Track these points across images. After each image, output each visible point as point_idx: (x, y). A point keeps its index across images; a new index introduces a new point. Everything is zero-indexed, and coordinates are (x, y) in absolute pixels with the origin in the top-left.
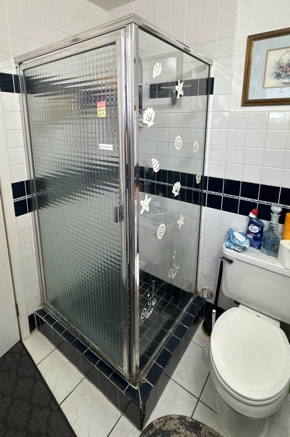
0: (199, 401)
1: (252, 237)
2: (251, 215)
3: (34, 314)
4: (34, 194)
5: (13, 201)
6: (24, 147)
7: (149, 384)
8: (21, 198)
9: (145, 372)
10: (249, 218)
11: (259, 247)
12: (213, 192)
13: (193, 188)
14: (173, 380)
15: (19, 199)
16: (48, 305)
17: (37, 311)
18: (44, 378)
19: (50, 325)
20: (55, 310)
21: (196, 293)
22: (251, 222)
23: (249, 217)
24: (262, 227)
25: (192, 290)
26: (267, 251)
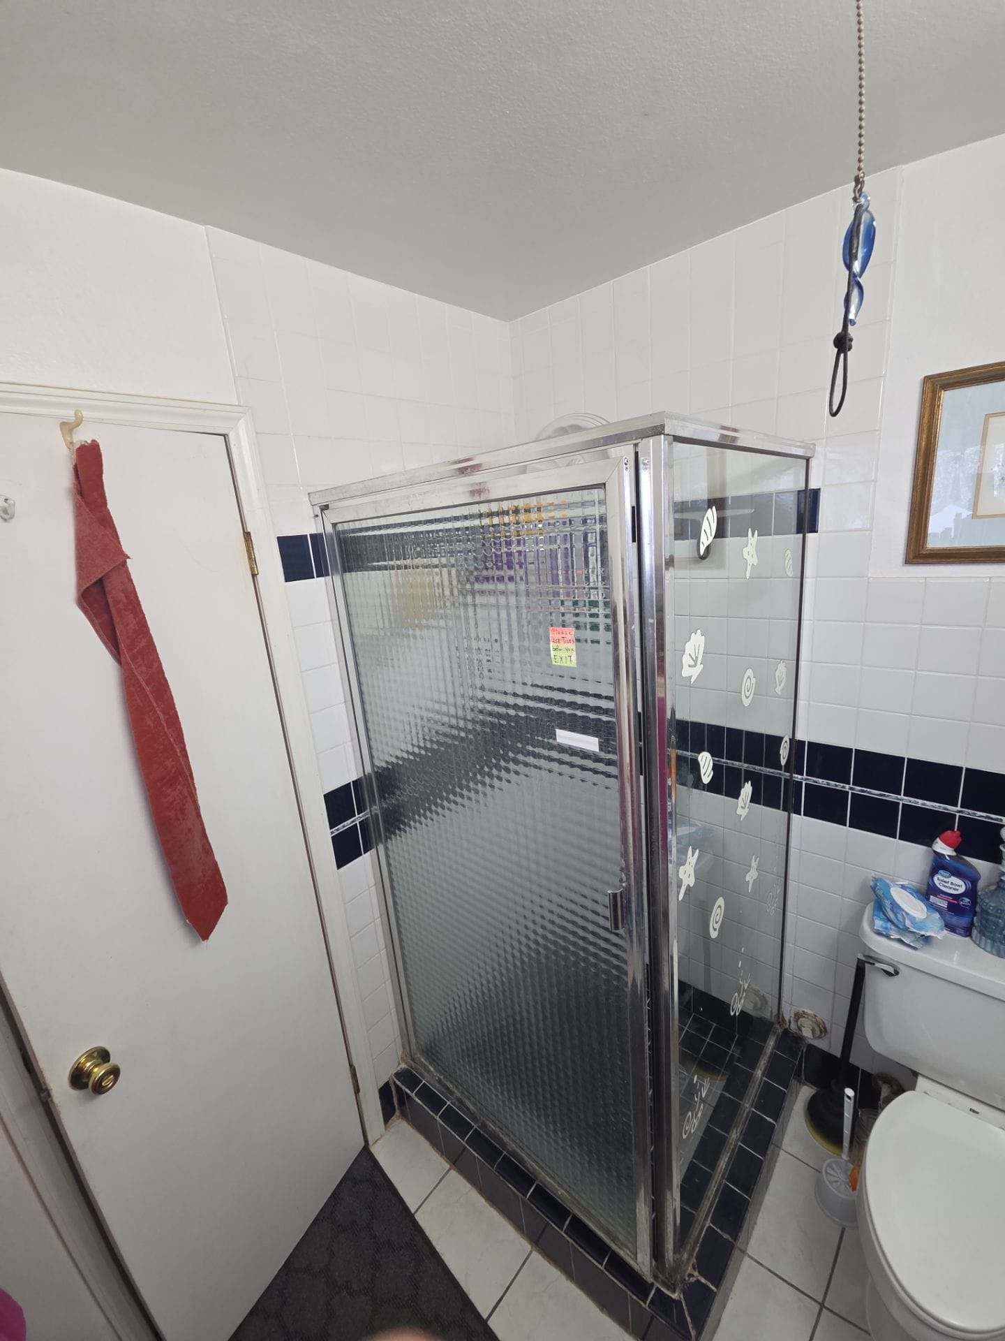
0: (824, 1310)
1: (944, 905)
2: (941, 847)
3: (391, 1082)
4: (374, 807)
5: (330, 834)
6: (345, 702)
7: (705, 1286)
8: (345, 823)
9: (690, 1255)
10: (933, 854)
11: (966, 932)
12: (821, 780)
13: (763, 768)
14: (750, 1257)
15: (341, 827)
16: (420, 1060)
17: (397, 1075)
18: (438, 1249)
19: (434, 1115)
20: (442, 1077)
21: (779, 1023)
22: (939, 865)
23: (935, 852)
24: (971, 878)
25: (768, 1013)
26: (993, 946)
